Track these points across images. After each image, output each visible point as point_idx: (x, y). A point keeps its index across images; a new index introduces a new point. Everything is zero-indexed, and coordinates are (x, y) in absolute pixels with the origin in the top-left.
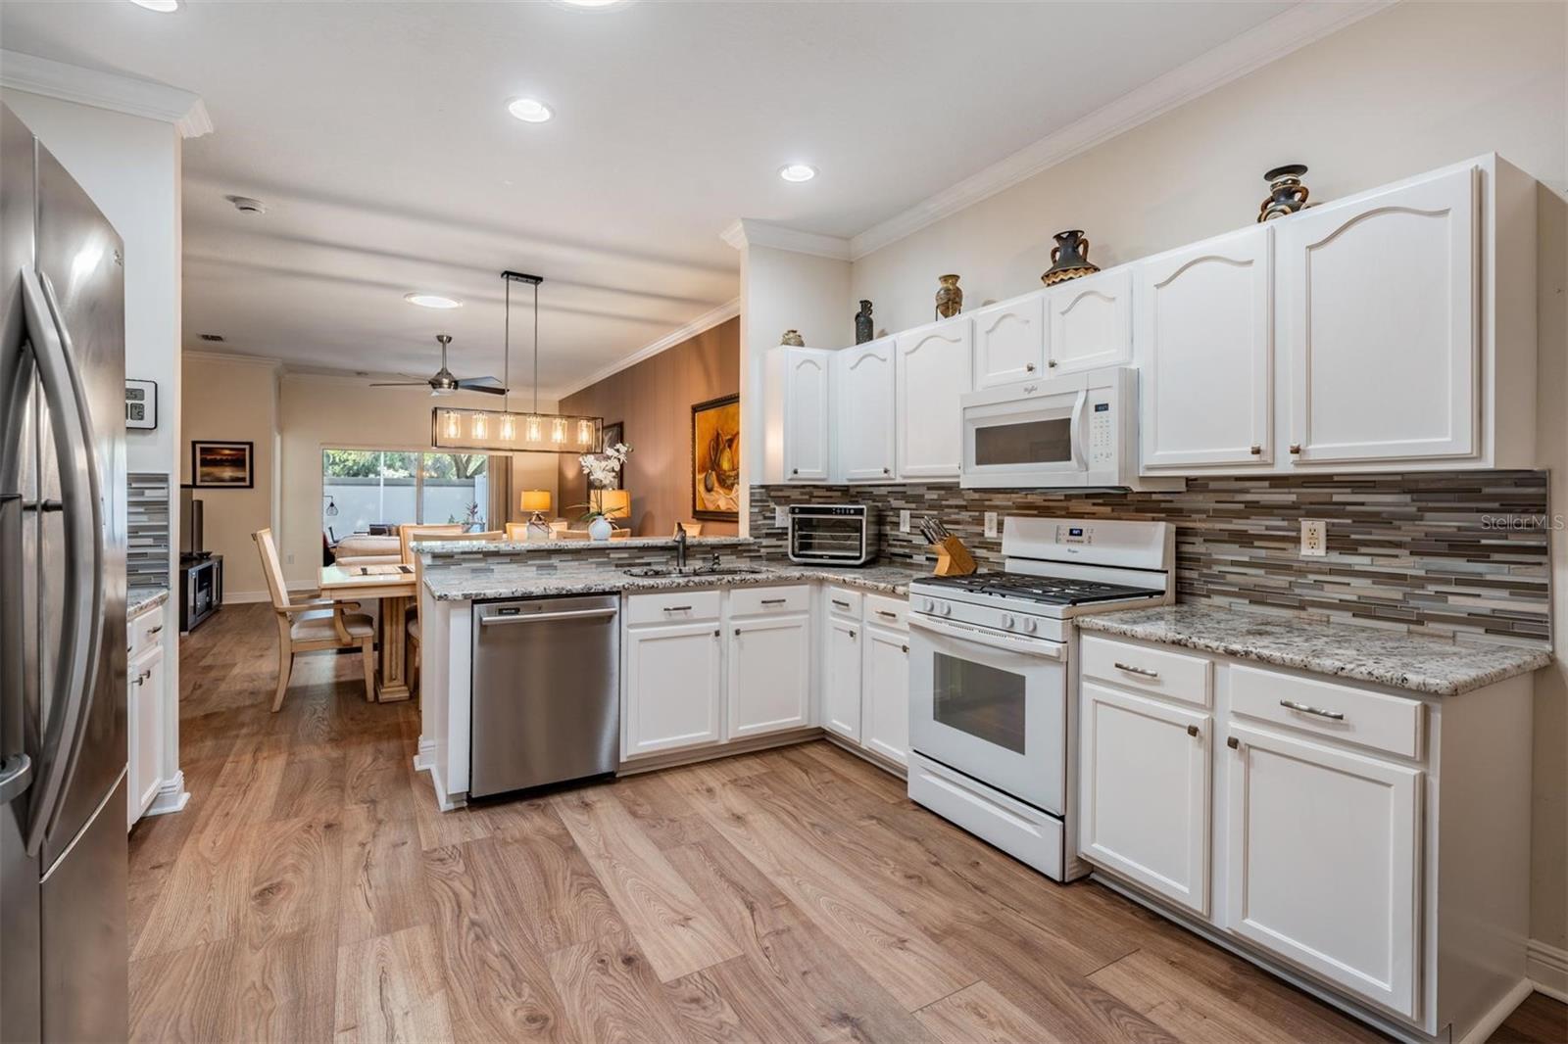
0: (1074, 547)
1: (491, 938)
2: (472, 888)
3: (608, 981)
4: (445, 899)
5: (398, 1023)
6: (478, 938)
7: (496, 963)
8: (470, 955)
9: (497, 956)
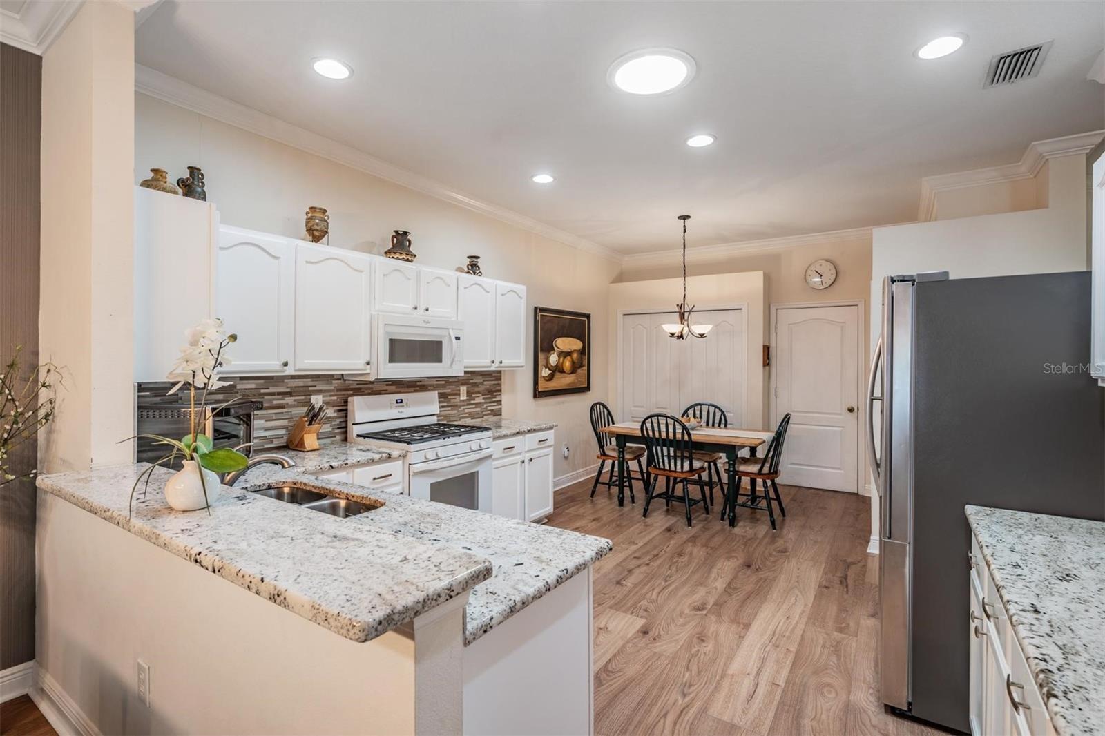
0: (401, 409)
1: (684, 682)
2: (662, 721)
3: (662, 633)
4: (683, 725)
5: (754, 672)
6: (690, 686)
7: (694, 669)
8: (702, 680)
9: (691, 671)
